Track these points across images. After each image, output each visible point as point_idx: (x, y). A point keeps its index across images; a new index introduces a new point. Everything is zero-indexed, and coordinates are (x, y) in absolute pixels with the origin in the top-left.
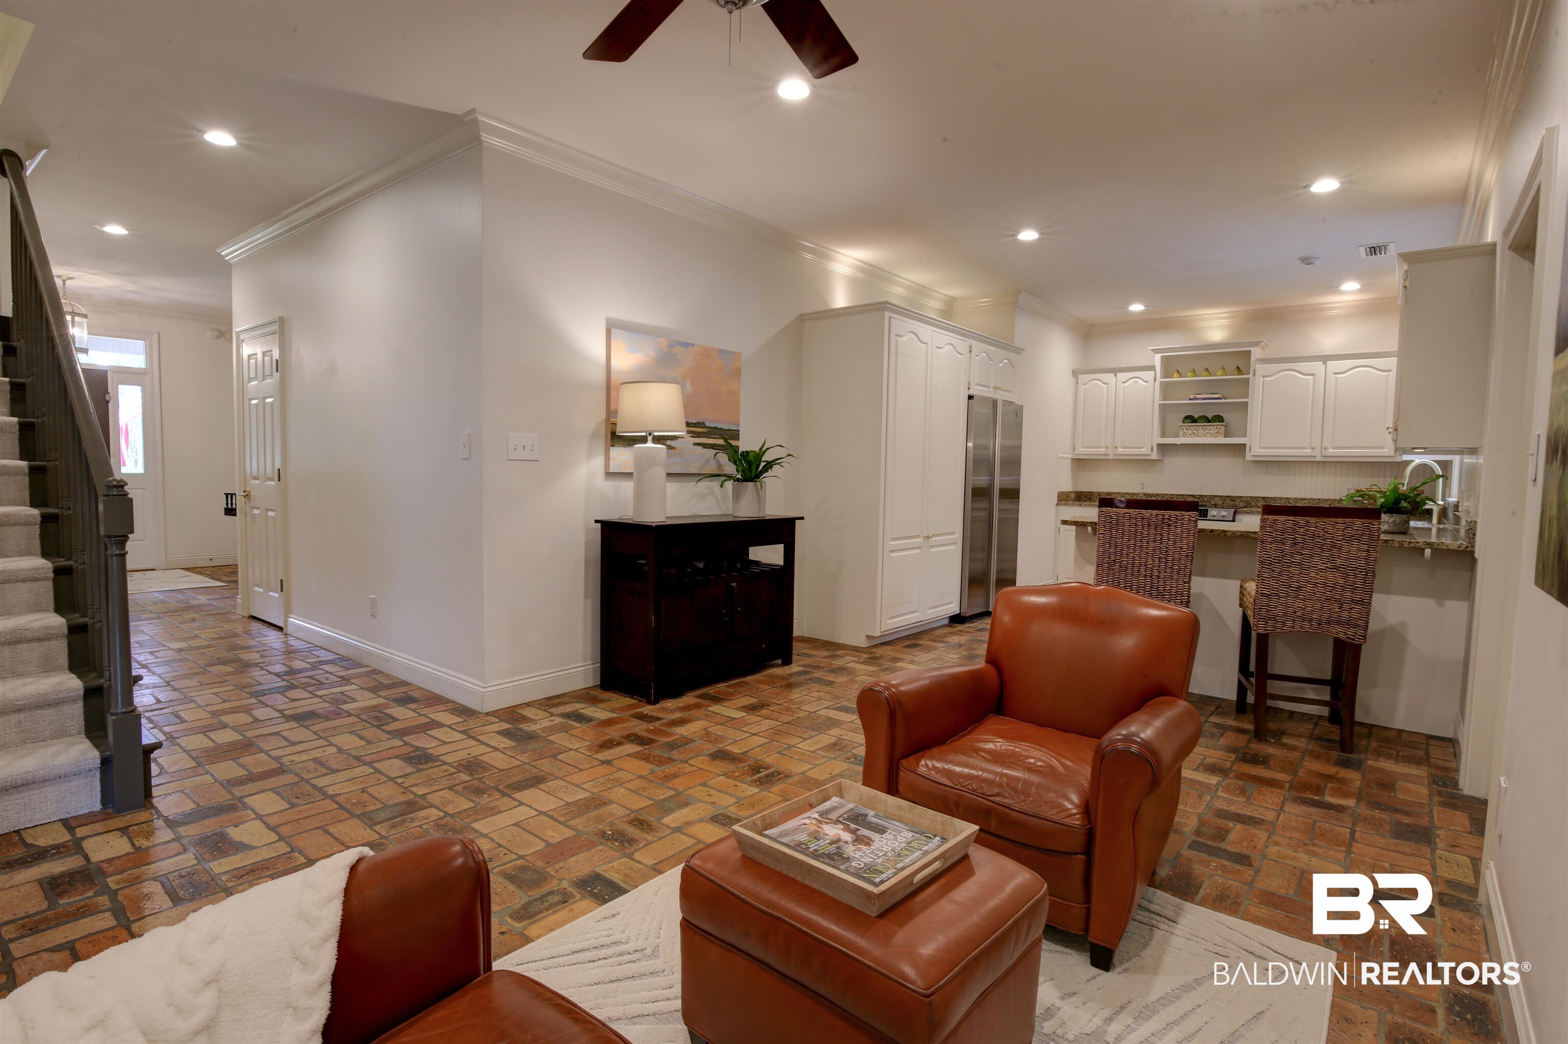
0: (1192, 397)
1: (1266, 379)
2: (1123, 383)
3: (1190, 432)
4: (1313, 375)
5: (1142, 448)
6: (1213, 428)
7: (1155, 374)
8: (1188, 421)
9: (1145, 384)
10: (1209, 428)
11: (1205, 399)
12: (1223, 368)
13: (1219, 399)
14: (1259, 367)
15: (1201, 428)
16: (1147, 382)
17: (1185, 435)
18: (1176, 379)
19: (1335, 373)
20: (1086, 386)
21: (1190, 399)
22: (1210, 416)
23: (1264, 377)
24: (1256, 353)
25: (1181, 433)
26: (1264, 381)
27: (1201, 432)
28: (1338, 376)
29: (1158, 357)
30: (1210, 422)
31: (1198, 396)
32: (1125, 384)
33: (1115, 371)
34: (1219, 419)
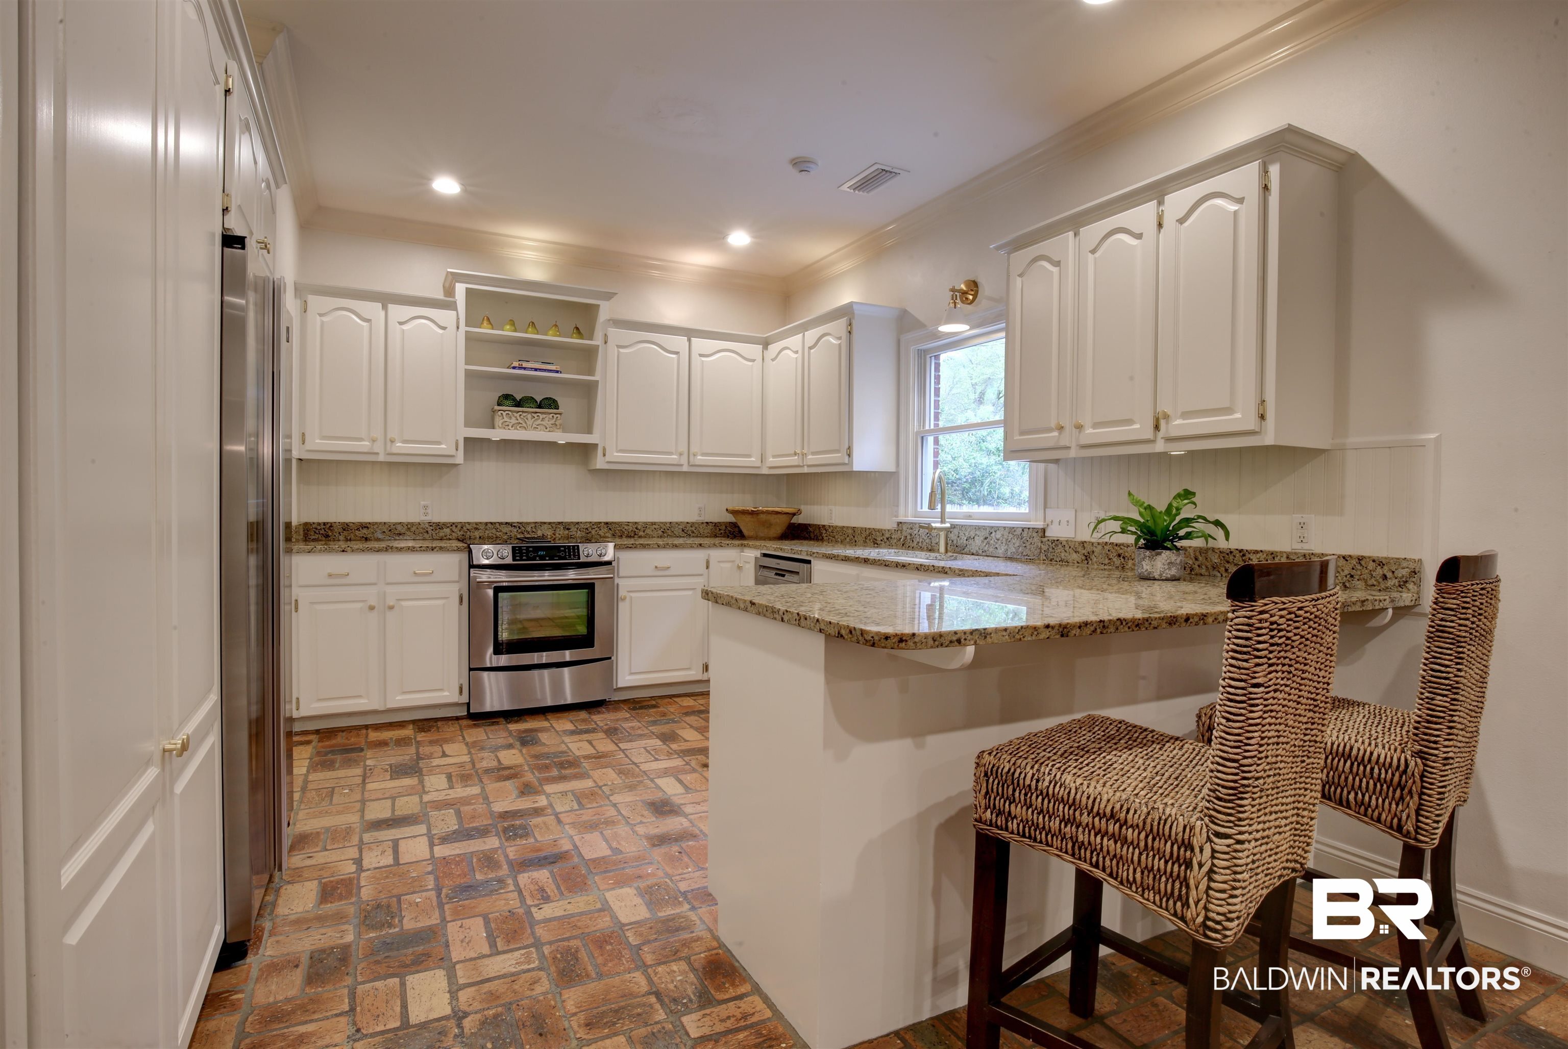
0: (516, 364)
1: (621, 350)
2: (401, 323)
3: (513, 421)
4: (677, 353)
5: (439, 443)
6: (546, 417)
7: (458, 319)
8: (508, 402)
9: (441, 331)
10: (541, 416)
11: (536, 370)
12: (556, 326)
13: (557, 372)
14: (613, 332)
15: (529, 416)
16: (444, 328)
17: (505, 426)
18: (485, 330)
19: (701, 355)
20: (325, 319)
21: (514, 368)
22: (539, 399)
23: (619, 347)
24: (605, 311)
25: (498, 421)
26: (618, 352)
27: (530, 422)
28: (704, 359)
29: (460, 289)
30: (540, 407)
31: (525, 365)
32: (405, 327)
33: (386, 299)
34: (550, 404)
